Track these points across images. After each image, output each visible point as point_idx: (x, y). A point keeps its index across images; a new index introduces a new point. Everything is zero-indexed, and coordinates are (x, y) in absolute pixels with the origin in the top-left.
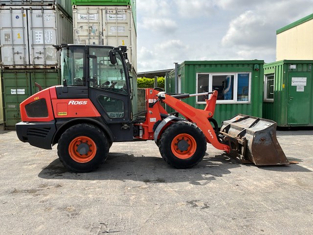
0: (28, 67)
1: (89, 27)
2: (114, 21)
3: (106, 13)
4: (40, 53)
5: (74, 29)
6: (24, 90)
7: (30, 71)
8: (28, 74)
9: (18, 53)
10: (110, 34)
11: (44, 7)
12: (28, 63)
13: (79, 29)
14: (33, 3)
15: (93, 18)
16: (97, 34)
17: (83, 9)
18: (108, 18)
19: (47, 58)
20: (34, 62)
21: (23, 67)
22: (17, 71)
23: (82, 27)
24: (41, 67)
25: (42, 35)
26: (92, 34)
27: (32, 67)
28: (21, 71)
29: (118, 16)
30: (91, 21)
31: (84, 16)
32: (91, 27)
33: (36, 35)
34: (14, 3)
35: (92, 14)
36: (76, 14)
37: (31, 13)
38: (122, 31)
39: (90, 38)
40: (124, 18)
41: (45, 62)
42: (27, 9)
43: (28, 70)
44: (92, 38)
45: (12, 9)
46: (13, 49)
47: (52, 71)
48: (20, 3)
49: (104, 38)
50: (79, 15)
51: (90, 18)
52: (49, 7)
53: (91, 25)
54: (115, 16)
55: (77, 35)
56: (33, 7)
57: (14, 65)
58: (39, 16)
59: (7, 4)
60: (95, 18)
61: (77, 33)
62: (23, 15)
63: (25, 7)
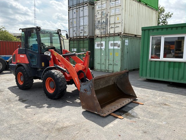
0: (78, 38)
1: (102, 13)
2: (114, 6)
3: (110, 2)
4: (82, 30)
5: (95, 15)
6: (76, 49)
7: (79, 39)
8: (78, 41)
9: (74, 31)
10: (111, 14)
11: (84, 5)
12: (78, 36)
13: (97, 15)
14: (80, 4)
15: (104, 7)
16: (105, 16)
17: (99, 2)
18: (111, 5)
19: (85, 32)
20: (80, 35)
21: (76, 38)
22: (74, 40)
23: (98, 13)
24: (82, 37)
25: (83, 20)
26: (103, 16)
27: (79, 38)
28: (76, 40)
29: (116, 2)
30: (103, 8)
31: (100, 6)
32: (103, 12)
33: (81, 20)
34: (74, 6)
35: (103, 4)
36: (96, 6)
37: (79, 9)
38: (118, 11)
39: (102, 19)
40: (119, 3)
41: (84, 34)
42: (78, 8)
43: (77, 39)
44: (103, 18)
45: (73, 9)
46: (73, 29)
47: (86, 39)
48: (75, 6)
49: (108, 17)
50: (98, 6)
51: (102, 7)
52: (86, 5)
53: (103, 11)
54: (114, 2)
55: (96, 18)
56: (80, 6)
57: (73, 37)
58: (82, 11)
59: (71, 7)
60: (105, 6)
61: (97, 17)
62: (77, 11)
63: (77, 7)
